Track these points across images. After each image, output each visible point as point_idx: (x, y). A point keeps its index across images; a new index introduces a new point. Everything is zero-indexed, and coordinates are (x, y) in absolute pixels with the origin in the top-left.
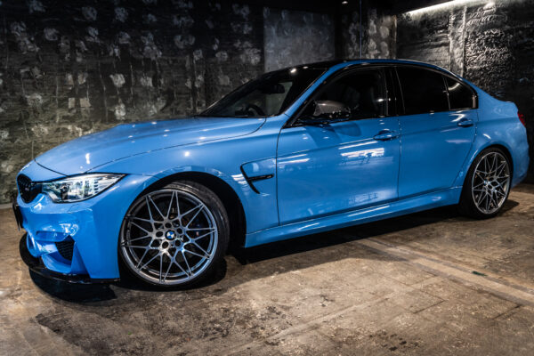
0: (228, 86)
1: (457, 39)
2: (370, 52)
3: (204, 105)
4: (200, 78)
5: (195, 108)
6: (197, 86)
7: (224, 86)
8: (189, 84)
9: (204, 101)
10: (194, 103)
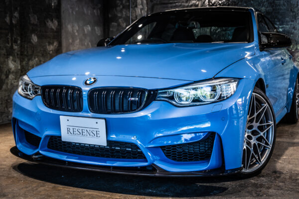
0: (36, 25)
1: (204, 3)
2: (138, 6)
3: (19, 42)
4: (16, 14)
5: (12, 45)
6: (14, 22)
7: (33, 25)
8: (8, 20)
9: (19, 38)
10: (12, 39)
